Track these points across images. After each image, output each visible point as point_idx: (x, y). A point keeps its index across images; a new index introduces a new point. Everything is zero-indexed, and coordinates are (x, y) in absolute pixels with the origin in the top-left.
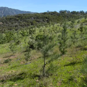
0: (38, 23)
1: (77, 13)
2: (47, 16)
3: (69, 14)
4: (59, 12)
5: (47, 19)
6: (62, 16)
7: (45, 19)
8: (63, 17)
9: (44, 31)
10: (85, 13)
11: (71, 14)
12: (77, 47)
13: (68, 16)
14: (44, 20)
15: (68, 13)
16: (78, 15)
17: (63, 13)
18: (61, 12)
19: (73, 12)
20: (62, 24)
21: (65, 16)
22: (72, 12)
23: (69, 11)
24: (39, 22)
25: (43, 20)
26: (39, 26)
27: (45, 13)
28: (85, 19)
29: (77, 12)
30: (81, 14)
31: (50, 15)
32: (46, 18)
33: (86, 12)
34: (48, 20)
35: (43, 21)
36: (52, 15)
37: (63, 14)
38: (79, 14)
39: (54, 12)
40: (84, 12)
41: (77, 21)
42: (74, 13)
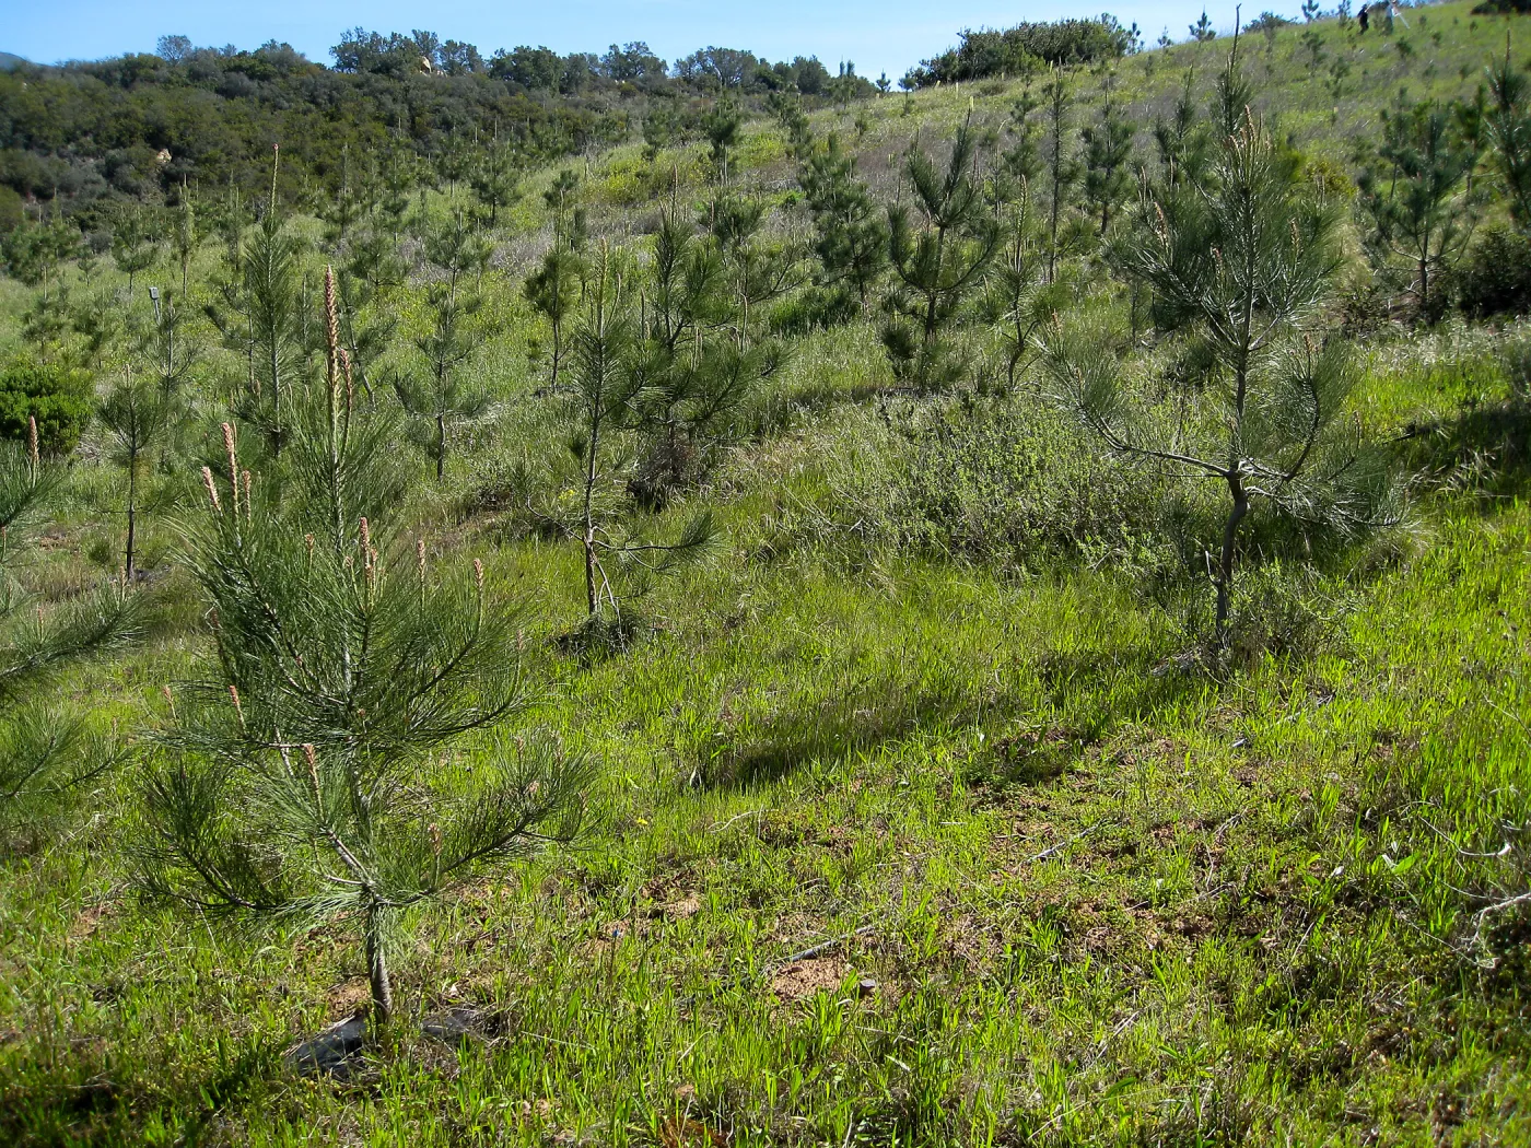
0: (33, 204)
1: (572, 74)
2: (161, 106)
3: (466, 79)
4: (330, 62)
5: (164, 156)
6: (370, 106)
7: (139, 148)
8: (391, 121)
9: (86, 325)
10: (671, 72)
11: (499, 84)
12: (468, 509)
13: (455, 108)
14: (127, 172)
15: (451, 67)
16: (582, 96)
17: (385, 68)
18: (356, 54)
19: (522, 54)
20: (344, 221)
21: (414, 113)
22: (499, 67)
23: (472, 50)
24: (43, 195)
25: (110, 172)
26: (35, 250)
27: (130, 72)
28: (650, 155)
29: (576, 61)
30: (626, 94)
31: (204, 100)
32: (156, 139)
33: (679, 64)
34: (186, 166)
35: (103, 185)
36: (227, 92)
37: (383, 82)
38: (596, 84)
39: (260, 56)
40: (659, 66)
41: (548, 176)
42: (526, 69)
